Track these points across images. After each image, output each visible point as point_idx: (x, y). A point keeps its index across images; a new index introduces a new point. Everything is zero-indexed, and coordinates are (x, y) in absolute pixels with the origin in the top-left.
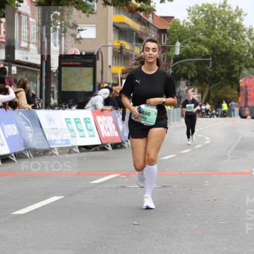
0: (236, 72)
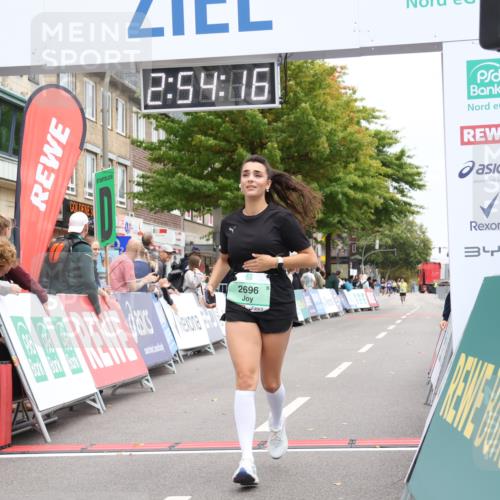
0: (412, 257)
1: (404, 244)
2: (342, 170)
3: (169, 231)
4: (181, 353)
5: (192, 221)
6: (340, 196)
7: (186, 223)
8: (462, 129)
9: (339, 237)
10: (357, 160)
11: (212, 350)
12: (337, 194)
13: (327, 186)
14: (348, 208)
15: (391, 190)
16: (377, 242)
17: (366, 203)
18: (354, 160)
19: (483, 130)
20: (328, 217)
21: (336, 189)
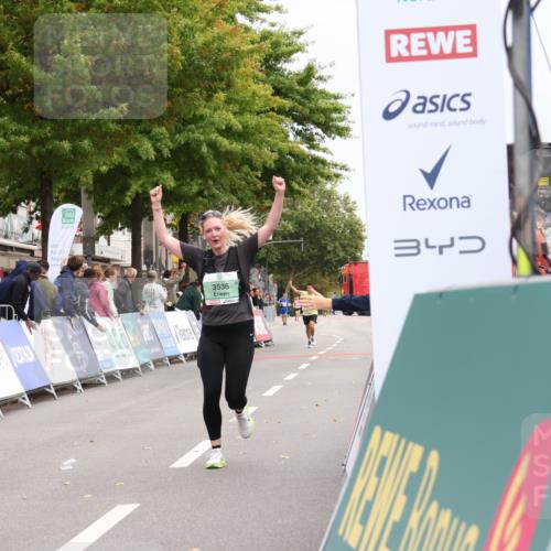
0: (329, 252)
1: (317, 230)
2: (203, 102)
6: (204, 149)
8: (388, 33)
10: (229, 86)
12: (199, 144)
13: (180, 132)
14: (217, 168)
15: (291, 137)
17: (247, 161)
18: (223, 85)
19: (422, 35)
20: (183, 185)
21: (197, 134)
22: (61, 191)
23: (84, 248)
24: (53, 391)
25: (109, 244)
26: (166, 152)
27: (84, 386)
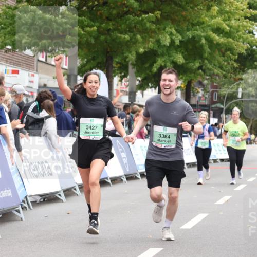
2: (205, 12)
3: (21, 72)
4: (30, 200)
5: (46, 63)
6: (203, 41)
7: (39, 64)
9: (201, 83)
10: (221, 3)
11: (63, 197)
13: (188, 30)
16: (240, 90)
20: (189, 62)
21: (199, 33)
22: (117, 63)
23: (130, 98)
24: (109, 181)
25: (143, 96)
26: (177, 43)
27: (127, 179)
